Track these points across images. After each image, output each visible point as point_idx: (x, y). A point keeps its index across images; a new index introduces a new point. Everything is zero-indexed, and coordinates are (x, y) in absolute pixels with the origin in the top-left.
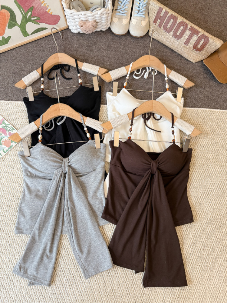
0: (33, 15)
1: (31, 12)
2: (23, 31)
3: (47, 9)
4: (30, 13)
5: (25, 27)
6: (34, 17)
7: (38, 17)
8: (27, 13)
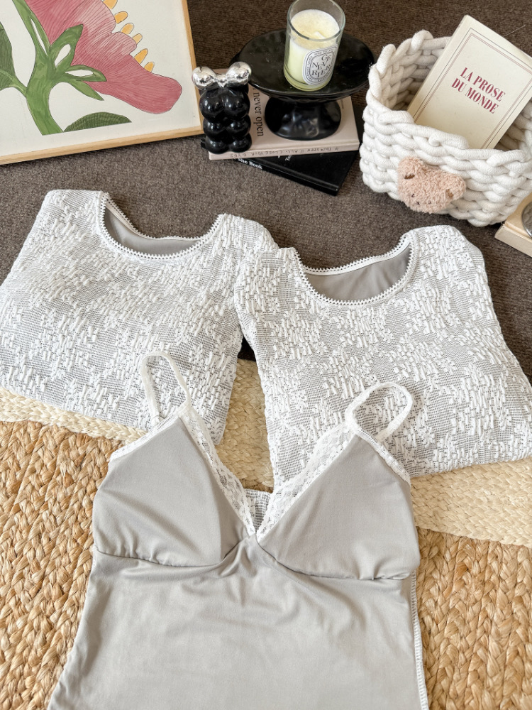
0: (80, 61)
1: (73, 47)
2: (39, 112)
5: (47, 99)
6: (84, 69)
7: (96, 71)
8: (58, 45)
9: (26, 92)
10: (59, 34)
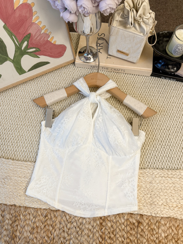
0: (31, 46)
1: (28, 42)
2: (18, 67)
3: (49, 37)
4: (25, 43)
5: (20, 62)
6: (32, 48)
7: (37, 48)
8: (23, 42)
9: (13, 61)
10: (23, 38)
